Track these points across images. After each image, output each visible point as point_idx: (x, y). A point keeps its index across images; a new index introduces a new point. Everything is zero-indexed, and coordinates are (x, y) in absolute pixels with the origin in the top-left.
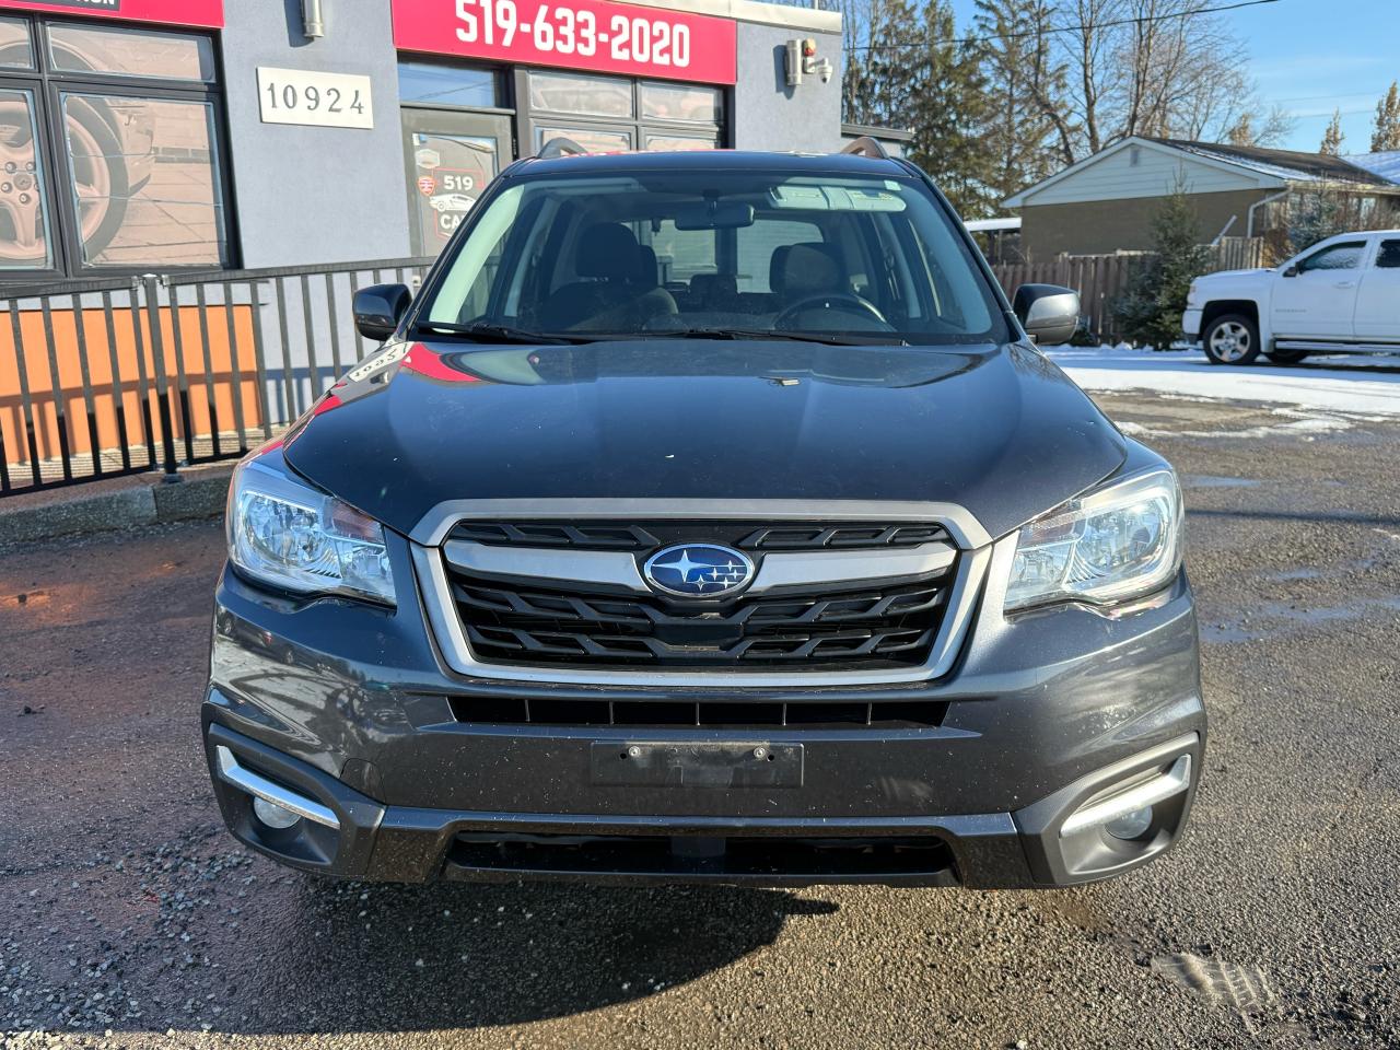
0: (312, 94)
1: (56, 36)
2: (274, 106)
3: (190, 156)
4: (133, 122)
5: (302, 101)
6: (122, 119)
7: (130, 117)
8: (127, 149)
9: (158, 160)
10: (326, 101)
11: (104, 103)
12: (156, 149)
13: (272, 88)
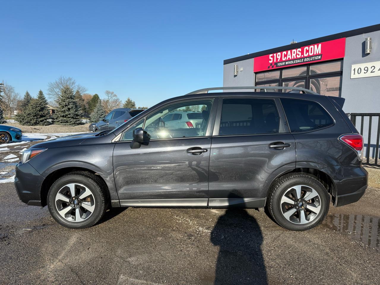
0: (366, 69)
1: (312, 68)
2: (354, 74)
3: (335, 89)
4: (324, 83)
5: (363, 71)
6: (321, 83)
7: (323, 82)
8: (321, 89)
9: (327, 91)
10: (370, 70)
11: (318, 80)
12: (327, 89)
13: (354, 70)
